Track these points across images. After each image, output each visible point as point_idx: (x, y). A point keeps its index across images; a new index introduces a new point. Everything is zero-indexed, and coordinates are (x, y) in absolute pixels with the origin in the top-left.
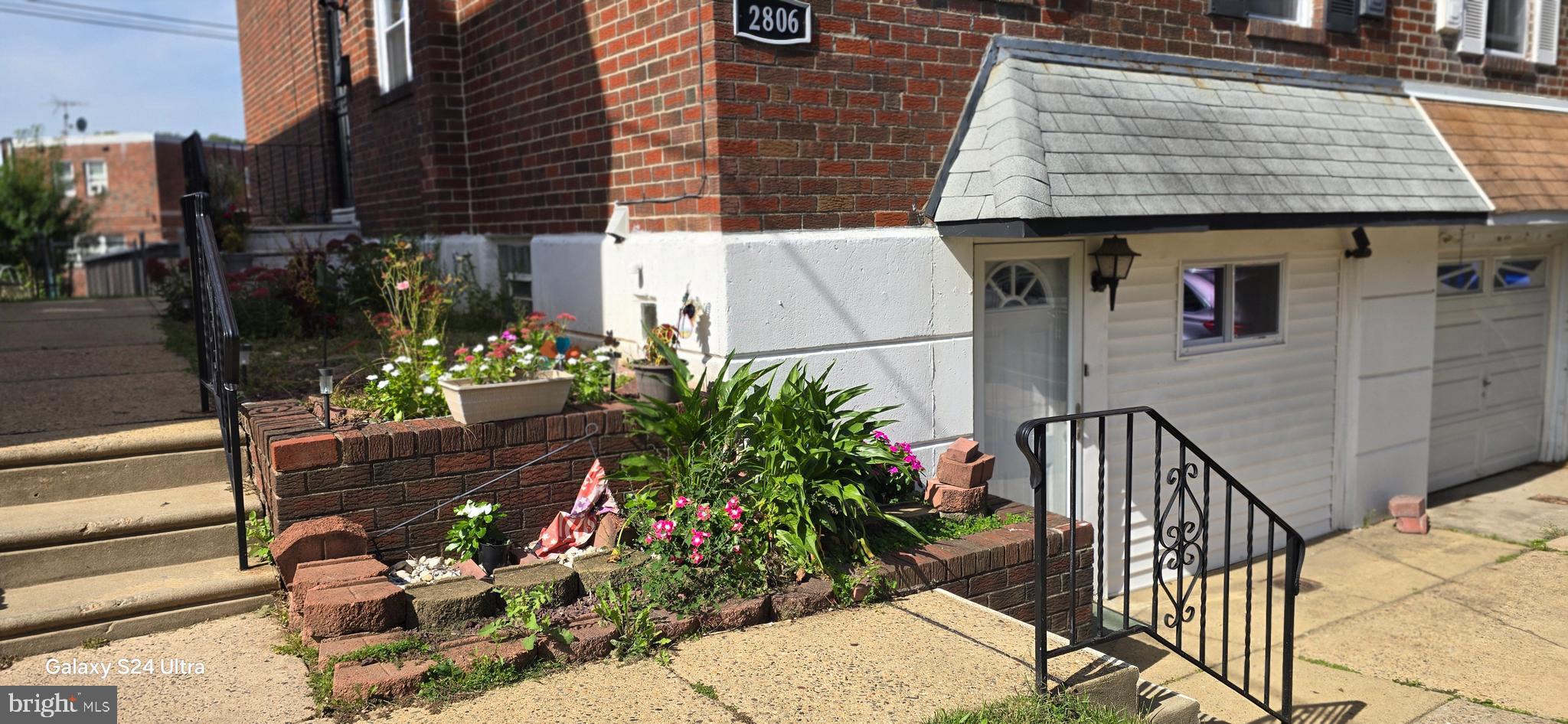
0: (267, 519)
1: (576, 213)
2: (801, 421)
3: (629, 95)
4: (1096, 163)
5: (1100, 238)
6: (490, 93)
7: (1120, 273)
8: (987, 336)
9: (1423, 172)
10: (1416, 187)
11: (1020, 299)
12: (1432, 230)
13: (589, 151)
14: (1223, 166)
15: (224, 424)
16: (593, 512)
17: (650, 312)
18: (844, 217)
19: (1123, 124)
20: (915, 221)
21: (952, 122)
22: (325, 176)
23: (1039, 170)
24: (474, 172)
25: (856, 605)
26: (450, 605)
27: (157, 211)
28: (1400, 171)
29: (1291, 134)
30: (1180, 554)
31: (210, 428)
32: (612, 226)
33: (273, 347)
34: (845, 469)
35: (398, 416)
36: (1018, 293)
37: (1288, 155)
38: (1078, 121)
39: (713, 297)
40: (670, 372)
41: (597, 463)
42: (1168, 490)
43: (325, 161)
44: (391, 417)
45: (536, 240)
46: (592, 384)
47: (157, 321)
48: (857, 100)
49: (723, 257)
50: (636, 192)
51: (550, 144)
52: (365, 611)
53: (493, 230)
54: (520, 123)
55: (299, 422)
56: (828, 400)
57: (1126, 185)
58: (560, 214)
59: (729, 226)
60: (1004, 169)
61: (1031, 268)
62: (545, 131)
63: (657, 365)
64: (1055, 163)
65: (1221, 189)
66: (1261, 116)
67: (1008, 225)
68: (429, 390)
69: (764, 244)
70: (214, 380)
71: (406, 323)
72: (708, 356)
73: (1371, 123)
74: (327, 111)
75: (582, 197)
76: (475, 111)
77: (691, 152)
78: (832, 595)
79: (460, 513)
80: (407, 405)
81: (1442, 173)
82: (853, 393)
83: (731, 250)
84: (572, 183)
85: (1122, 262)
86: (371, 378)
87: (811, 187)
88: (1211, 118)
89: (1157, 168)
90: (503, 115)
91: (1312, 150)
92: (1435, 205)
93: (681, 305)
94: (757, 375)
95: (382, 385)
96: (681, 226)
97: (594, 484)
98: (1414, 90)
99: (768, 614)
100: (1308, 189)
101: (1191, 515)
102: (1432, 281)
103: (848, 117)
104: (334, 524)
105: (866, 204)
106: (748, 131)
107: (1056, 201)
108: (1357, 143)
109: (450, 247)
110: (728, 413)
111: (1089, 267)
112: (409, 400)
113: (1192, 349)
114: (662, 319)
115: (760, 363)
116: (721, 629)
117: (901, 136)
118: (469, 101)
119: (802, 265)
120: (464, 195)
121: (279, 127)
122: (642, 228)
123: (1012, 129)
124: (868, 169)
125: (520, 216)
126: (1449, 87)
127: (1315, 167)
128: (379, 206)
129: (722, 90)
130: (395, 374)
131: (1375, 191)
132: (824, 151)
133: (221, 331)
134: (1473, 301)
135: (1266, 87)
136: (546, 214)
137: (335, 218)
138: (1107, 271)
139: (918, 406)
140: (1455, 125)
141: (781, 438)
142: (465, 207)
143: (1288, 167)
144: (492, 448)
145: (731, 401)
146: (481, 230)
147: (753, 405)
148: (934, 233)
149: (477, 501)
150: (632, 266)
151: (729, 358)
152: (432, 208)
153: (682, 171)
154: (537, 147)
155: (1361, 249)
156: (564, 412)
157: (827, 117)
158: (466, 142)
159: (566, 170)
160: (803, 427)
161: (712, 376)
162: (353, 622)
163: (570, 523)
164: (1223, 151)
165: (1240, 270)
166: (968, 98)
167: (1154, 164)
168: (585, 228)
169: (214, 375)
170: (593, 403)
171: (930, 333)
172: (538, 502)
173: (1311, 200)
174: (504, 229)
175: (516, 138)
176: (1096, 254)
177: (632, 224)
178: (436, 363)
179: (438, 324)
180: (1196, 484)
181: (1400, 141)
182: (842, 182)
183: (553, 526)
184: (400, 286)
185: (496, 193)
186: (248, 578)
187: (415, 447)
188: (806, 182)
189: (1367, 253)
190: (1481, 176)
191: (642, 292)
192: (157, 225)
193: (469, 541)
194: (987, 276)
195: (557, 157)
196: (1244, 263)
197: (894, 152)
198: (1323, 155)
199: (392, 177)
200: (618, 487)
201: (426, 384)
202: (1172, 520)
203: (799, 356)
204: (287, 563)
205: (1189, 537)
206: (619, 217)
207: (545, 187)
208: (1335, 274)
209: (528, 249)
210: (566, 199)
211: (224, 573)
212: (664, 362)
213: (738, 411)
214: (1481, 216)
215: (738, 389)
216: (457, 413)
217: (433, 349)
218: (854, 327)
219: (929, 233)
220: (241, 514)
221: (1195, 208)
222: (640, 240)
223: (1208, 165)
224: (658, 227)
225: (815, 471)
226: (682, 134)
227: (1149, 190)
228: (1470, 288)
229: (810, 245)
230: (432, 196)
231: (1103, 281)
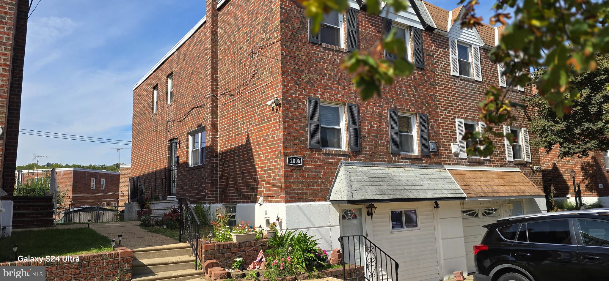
1: (250, 198)
2: (302, 241)
3: (264, 174)
4: (363, 188)
5: (368, 204)
6: (227, 170)
7: (373, 212)
8: (343, 226)
9: (447, 188)
10: (445, 192)
12: (458, 202)
13: (254, 185)
14: (394, 188)
16: (260, 261)
17: (268, 221)
18: (310, 199)
19: (369, 179)
20: (325, 200)
21: (332, 179)
22: (166, 187)
23: (350, 189)
24: (220, 188)
25: (313, 279)
26: (237, 275)
27: (71, 196)
28: (441, 188)
29: (412, 180)
32: (259, 202)
34: (311, 251)
35: (223, 241)
36: (350, 216)
37: (410, 185)
38: (359, 179)
39: (283, 216)
40: (275, 232)
41: (261, 251)
43: (166, 183)
44: (221, 241)
45: (238, 205)
46: (259, 235)
47: (139, 227)
48: (312, 175)
49: (285, 208)
50: (265, 194)
51: (244, 183)
52: (223, 275)
53: (225, 202)
54: (235, 178)
55: (205, 242)
56: (307, 238)
57: (370, 193)
58: (245, 199)
59: (286, 202)
60: (343, 190)
61: (353, 211)
62: (243, 180)
63: (272, 231)
64: (354, 188)
65: (393, 193)
66: (404, 176)
67: (344, 201)
69: (293, 205)
72: (281, 230)
73: (434, 176)
74: (168, 169)
75: (251, 195)
76: (222, 174)
77: (278, 187)
78: (308, 277)
79: (236, 260)
80: (224, 239)
81: (453, 188)
82: (312, 237)
83: (287, 206)
84: (249, 192)
85: (373, 209)
86: (217, 234)
87: (303, 193)
88: (392, 177)
90: (230, 175)
91: (417, 183)
92: (450, 196)
93: (276, 219)
94: (293, 232)
95: (220, 235)
96: (276, 202)
97: (261, 255)
98: (447, 167)
99: (296, 279)
100: (415, 193)
102: (461, 214)
103: (310, 179)
104: (213, 261)
105: (314, 197)
106: (290, 182)
107: (354, 196)
108: (430, 181)
109: (213, 207)
110: (287, 240)
111: (366, 210)
113: (394, 231)
114: (271, 222)
117: (322, 182)
118: (220, 171)
119: (301, 210)
120: (217, 194)
121: (147, 172)
122: (266, 202)
123: (344, 181)
124: (316, 189)
125: (234, 199)
126: (458, 166)
127: (418, 188)
129: (285, 175)
130: (222, 233)
131: (433, 193)
132: (306, 186)
134: (477, 219)
135: (406, 169)
136: (242, 199)
137: (167, 199)
138: (370, 212)
139: (327, 242)
140: (459, 176)
141: (298, 245)
142: (217, 197)
143: (411, 187)
144: (241, 247)
145: (287, 238)
146: (222, 203)
147: (292, 239)
148: (330, 203)
149: (239, 258)
150: (264, 210)
151: (287, 230)
153: (276, 190)
154: (240, 183)
155: (437, 206)
156: (254, 241)
157: (306, 179)
158: (218, 181)
159: (247, 189)
160: (302, 243)
161: (283, 234)
162: (221, 277)
163: (255, 263)
164: (394, 184)
165: (405, 211)
166: (336, 174)
167: (376, 188)
168: (252, 202)
170: (258, 239)
171: (330, 225)
172: (250, 259)
173: (416, 195)
174: (229, 202)
175: (234, 181)
176: (368, 207)
177: (264, 201)
178: (229, 231)
180: (374, 250)
181: (442, 180)
182: (309, 192)
183: (252, 264)
185: (227, 193)
186: (198, 271)
187: (227, 247)
188: (302, 192)
189: (439, 207)
190: (464, 188)
191: (266, 216)
193: (237, 266)
194: (342, 213)
195: (245, 186)
196: (406, 210)
197: (320, 186)
198: (420, 184)
199: (192, 188)
200: (265, 255)
201: (227, 235)
203: (301, 230)
204: (206, 268)
205: (373, 260)
206: (261, 200)
207: (242, 192)
208: (432, 212)
209: (236, 207)
210: (247, 195)
211: (193, 271)
212: (274, 230)
213: (289, 241)
214: (464, 198)
215: (289, 236)
216: (235, 240)
217: (228, 228)
218: (313, 224)
219: (328, 203)
221: (386, 197)
222: (267, 206)
223: (390, 188)
224: (271, 202)
225: (305, 251)
226: (277, 183)
227: (375, 194)
228: (476, 216)
229: (303, 206)
230: (209, 194)
231: (370, 214)
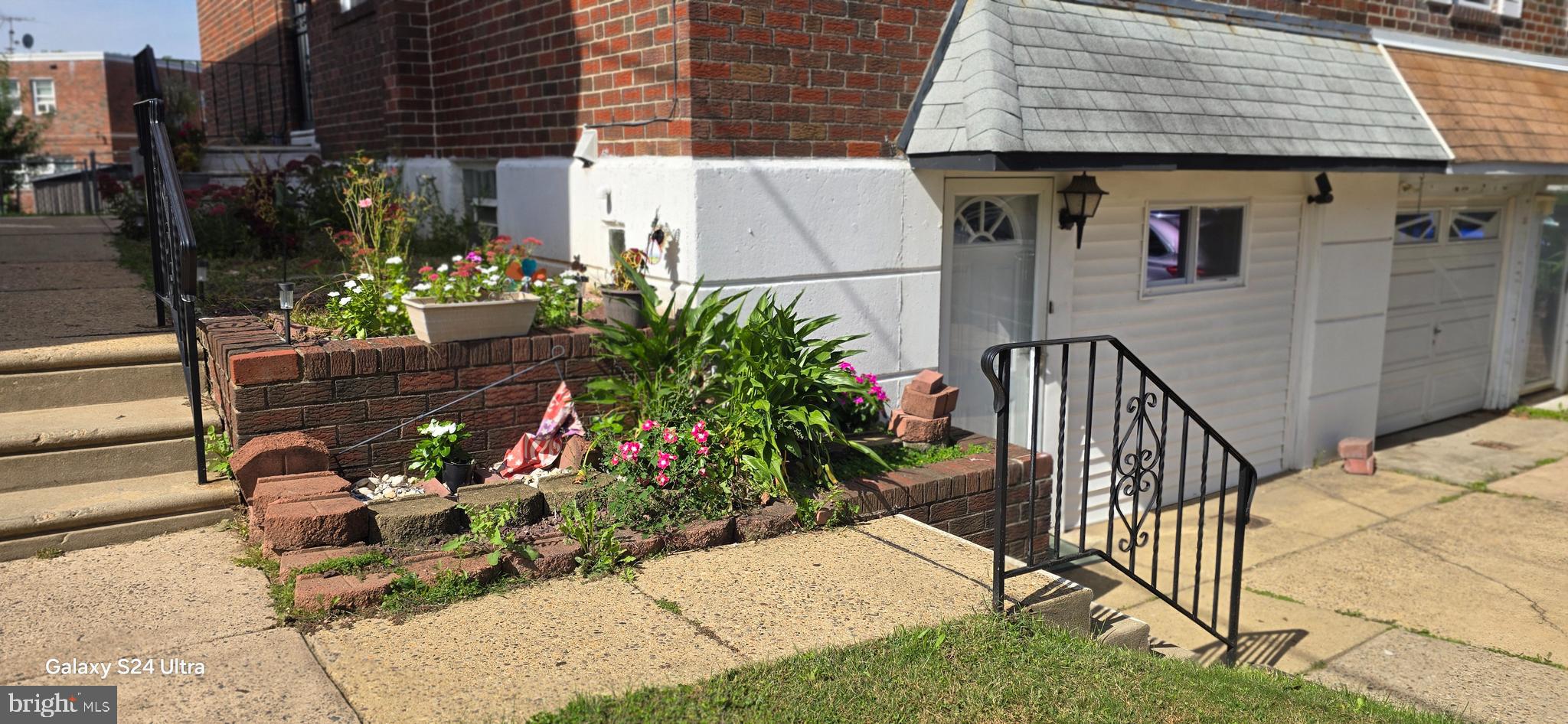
0: (226, 434)
1: (543, 136)
2: (769, 347)
3: (599, 15)
4: (1068, 99)
5: (1070, 174)
7: (1088, 211)
8: (955, 272)
9: (1386, 119)
10: (1380, 134)
11: (989, 235)
12: (1393, 177)
13: (557, 73)
14: (1193, 106)
15: (181, 338)
16: (559, 435)
17: (618, 239)
18: (816, 146)
19: (1096, 61)
20: (887, 153)
21: (926, 53)
22: (284, 96)
23: (1012, 103)
24: (439, 93)
25: (819, 528)
26: (413, 522)
27: (108, 133)
28: (1364, 117)
29: (1260, 76)
30: (1137, 479)
31: (167, 343)
32: (580, 150)
33: (231, 266)
34: (811, 396)
35: (361, 334)
36: (987, 229)
37: (1257, 97)
38: (1052, 56)
39: (682, 222)
40: (638, 297)
41: (563, 385)
42: (1127, 419)
43: (283, 81)
44: (353, 334)
45: (503, 164)
46: (558, 308)
47: (109, 238)
48: (831, 26)
49: (693, 182)
50: (606, 114)
51: (517, 64)
52: (328, 525)
53: (458, 153)
54: (486, 43)
55: (258, 337)
56: (797, 329)
57: (1097, 122)
58: (527, 137)
59: (700, 150)
60: (976, 102)
61: (1000, 204)
62: (513, 51)
63: (625, 290)
64: (1028, 97)
65: (1191, 129)
66: (1232, 57)
67: (979, 158)
68: (392, 309)
69: (734, 170)
70: (170, 293)
71: (369, 241)
72: (676, 283)
73: (1338, 69)
74: (286, 30)
75: (549, 121)
76: (440, 30)
77: (662, 73)
78: (795, 518)
79: (424, 431)
80: (370, 322)
81: (1405, 120)
82: (821, 322)
83: (702, 175)
84: (540, 106)
85: (1091, 200)
86: (333, 294)
87: (783, 114)
88: (1183, 57)
89: (1128, 106)
90: (469, 34)
91: (1280, 94)
92: (1397, 153)
93: (650, 230)
94: (726, 302)
95: (344, 301)
96: (651, 150)
97: (560, 405)
98: (1383, 37)
99: (731, 535)
100: (1274, 132)
101: (1149, 443)
102: (1390, 229)
103: (822, 43)
104: (296, 439)
105: (837, 133)
106: (721, 53)
107: (1027, 135)
108: (1325, 88)
109: (413, 170)
110: (696, 338)
111: (1058, 204)
112: (372, 317)
113: (1155, 290)
114: (630, 244)
115: (729, 291)
116: (685, 549)
117: (876, 65)
118: (434, 19)
119: (773, 193)
120: (428, 117)
121: (234, 45)
122: (611, 152)
123: (986, 61)
124: (842, 98)
125: (485, 140)
126: (1417, 35)
127: (1282, 111)
128: (340, 129)
129: (695, 10)
130: (358, 290)
131: (1339, 136)
132: (798, 77)
133: (178, 242)
134: (1427, 250)
135: (1239, 29)
136: (513, 138)
137: (294, 141)
138: (1075, 209)
139: (885, 338)
140: (1422, 73)
141: (749, 364)
142: (429, 130)
143: (1256, 109)
144: (456, 369)
145: (699, 327)
146: (447, 154)
147: (721, 333)
148: (906, 165)
149: (442, 420)
150: (600, 190)
151: (697, 285)
152: (395, 130)
153: (652, 93)
154: (504, 68)
155: (1324, 195)
156: (530, 334)
157: (801, 42)
158: (431, 62)
159: (534, 91)
160: (771, 354)
161: (680, 303)
162: (315, 536)
163: (535, 445)
164: (1193, 92)
165: (1206, 214)
166: (943, 30)
167: (1125, 101)
168: (552, 152)
169: (171, 288)
170: (558, 326)
171: (898, 266)
172: (503, 424)
173: (1277, 143)
174: (470, 153)
175: (483, 58)
176: (1065, 192)
177: (601, 148)
178: (399, 281)
179: (402, 245)
180: (1154, 414)
181: (1367, 88)
182: (815, 110)
183: (519, 447)
184: (362, 204)
185: (460, 115)
186: (207, 492)
187: (378, 364)
188: (779, 109)
189: (1329, 199)
190: (1443, 125)
191: (610, 218)
192: (108, 148)
193: (433, 460)
194: (957, 210)
195: (524, 78)
196: (1209, 206)
197: (868, 82)
198: (1291, 99)
199: (353, 98)
200: (585, 410)
201: (389, 303)
202: (1130, 448)
203: (767, 286)
204: (248, 476)
205: (1146, 464)
206: (587, 140)
207: (512, 109)
208: (1297, 219)
209: (494, 173)
210: (534, 121)
211: (183, 486)
212: (633, 287)
213: (706, 338)
214: (1441, 165)
215: (707, 315)
216: (422, 332)
217: (396, 267)
218: (824, 259)
219: (900, 165)
220: (199, 429)
221: (1164, 147)
222: (610, 166)
223: (1179, 105)
224: (627, 151)
225: (781, 397)
226: (654, 56)
227: (1119, 127)
228: (1426, 237)
229: (782, 173)
230: (395, 117)
231: (1071, 219)
